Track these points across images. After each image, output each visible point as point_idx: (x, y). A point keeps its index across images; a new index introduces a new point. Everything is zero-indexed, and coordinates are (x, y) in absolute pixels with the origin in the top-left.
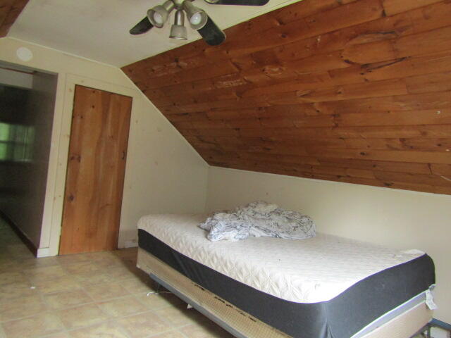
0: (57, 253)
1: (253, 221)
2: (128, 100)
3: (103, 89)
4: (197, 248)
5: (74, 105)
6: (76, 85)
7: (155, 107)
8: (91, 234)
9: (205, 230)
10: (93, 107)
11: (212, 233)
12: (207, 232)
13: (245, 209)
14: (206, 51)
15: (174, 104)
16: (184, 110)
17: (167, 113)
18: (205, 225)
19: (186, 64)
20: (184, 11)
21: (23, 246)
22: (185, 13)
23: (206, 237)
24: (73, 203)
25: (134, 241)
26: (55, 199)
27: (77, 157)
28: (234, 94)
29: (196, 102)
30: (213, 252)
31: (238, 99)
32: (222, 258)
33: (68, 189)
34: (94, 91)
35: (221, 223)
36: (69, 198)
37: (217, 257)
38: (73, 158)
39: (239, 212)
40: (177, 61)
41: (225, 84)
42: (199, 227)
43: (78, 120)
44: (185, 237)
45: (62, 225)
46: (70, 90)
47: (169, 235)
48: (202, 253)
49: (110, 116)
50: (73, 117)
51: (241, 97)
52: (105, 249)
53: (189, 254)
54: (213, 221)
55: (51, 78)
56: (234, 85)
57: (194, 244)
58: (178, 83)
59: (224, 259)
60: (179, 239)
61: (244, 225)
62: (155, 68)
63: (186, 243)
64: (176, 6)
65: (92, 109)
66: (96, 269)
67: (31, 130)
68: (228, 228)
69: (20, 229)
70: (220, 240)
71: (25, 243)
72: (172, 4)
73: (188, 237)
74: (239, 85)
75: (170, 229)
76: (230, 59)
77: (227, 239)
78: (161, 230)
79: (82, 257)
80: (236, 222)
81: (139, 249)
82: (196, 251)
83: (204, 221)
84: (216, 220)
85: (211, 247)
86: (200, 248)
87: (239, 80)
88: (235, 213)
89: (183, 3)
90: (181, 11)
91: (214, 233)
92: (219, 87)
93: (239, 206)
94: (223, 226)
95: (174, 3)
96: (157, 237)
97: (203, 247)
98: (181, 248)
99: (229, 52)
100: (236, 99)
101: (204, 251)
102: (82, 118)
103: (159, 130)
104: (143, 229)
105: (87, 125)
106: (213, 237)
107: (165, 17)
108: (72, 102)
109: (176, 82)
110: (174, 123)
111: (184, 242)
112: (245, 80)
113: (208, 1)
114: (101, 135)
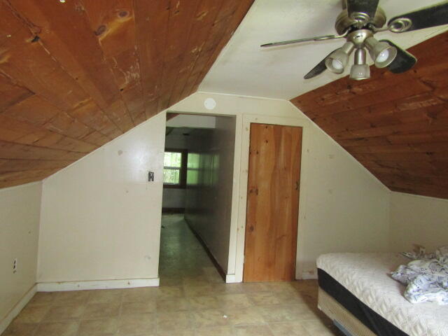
0: (241, 280)
2: (299, 131)
3: (275, 123)
4: (392, 308)
5: (250, 142)
6: (251, 124)
8: (270, 264)
9: (398, 281)
10: (267, 142)
11: (411, 291)
12: (403, 286)
14: (386, 74)
15: (347, 130)
16: (359, 135)
17: (338, 139)
18: (398, 275)
19: (361, 90)
20: (365, 48)
21: (214, 269)
22: (367, 51)
23: (403, 295)
24: (253, 233)
25: (312, 273)
26: (238, 229)
27: (254, 190)
28: (425, 115)
29: (373, 126)
30: (415, 319)
31: (431, 120)
32: (430, 331)
33: (248, 220)
34: (267, 126)
35: (420, 277)
36: (250, 229)
37: (421, 327)
38: (251, 192)
39: (441, 259)
40: (349, 88)
41: (412, 106)
42: (390, 276)
43: (254, 158)
44: (375, 292)
45: (245, 254)
46: (247, 129)
47: (355, 283)
48: (400, 316)
49: (282, 148)
50: (250, 153)
51: (435, 118)
52: (284, 279)
53: (381, 312)
54: (408, 272)
55: (231, 120)
56: (424, 105)
57: (387, 301)
58: (351, 108)
59: (434, 332)
60: (368, 291)
62: (325, 97)
63: (377, 299)
64: (356, 46)
65: (265, 144)
66: (277, 302)
68: (431, 286)
69: (211, 252)
70: (424, 303)
71: (216, 266)
72: (351, 45)
73: (379, 291)
74: (433, 105)
75: (355, 276)
76: (420, 78)
77: (432, 302)
78: (345, 275)
79: (263, 286)
80: (440, 275)
81: (319, 288)
82: (390, 311)
83: (395, 269)
84: (412, 270)
85: (412, 311)
86: (396, 309)
87: (432, 100)
88: (435, 260)
89: (365, 41)
90: (362, 48)
91: (414, 292)
92: (402, 109)
93: (439, 250)
94: (425, 282)
95: (354, 43)
96: (340, 282)
97: (400, 309)
98: (370, 303)
99: (418, 71)
100: (428, 120)
101: (402, 315)
102: (257, 153)
103: (331, 157)
104: (323, 269)
105: (262, 159)
106: (412, 297)
107: (345, 62)
108: (249, 140)
109: (349, 108)
110: (346, 149)
111: (374, 297)
112: (440, 98)
113: (396, 30)
114: (275, 167)
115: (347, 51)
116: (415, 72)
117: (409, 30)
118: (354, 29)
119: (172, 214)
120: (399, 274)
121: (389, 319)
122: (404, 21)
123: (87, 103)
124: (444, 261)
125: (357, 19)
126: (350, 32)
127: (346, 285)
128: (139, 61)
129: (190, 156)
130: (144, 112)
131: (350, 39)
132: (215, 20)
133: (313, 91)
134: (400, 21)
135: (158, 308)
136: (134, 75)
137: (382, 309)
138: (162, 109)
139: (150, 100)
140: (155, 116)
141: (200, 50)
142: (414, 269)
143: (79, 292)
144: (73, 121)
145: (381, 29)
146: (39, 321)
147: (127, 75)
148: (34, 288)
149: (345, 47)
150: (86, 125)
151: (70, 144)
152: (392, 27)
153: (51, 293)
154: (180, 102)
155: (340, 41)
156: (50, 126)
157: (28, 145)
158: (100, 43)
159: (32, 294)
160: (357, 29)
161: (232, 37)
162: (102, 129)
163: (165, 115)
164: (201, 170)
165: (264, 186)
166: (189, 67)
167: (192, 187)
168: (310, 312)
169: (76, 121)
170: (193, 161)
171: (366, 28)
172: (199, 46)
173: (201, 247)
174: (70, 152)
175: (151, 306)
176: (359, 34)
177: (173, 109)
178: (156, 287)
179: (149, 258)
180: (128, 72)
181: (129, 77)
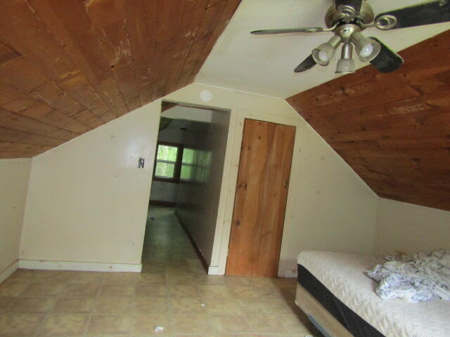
0: (223, 273)
1: (439, 278)
2: (292, 130)
3: (269, 120)
4: (363, 302)
5: (243, 137)
6: (246, 119)
7: (318, 135)
8: (253, 259)
9: (373, 279)
10: (260, 138)
11: (382, 287)
12: (376, 283)
13: (427, 259)
14: (378, 76)
15: (339, 132)
16: (350, 138)
17: (331, 142)
18: (373, 274)
19: (353, 92)
20: (352, 43)
21: (198, 261)
22: (354, 47)
23: (375, 291)
24: (239, 227)
25: (294, 271)
26: (224, 222)
27: (244, 185)
28: (413, 121)
29: (363, 129)
30: (382, 313)
31: (418, 126)
32: (395, 325)
33: (235, 214)
34: (261, 123)
35: (393, 275)
36: (236, 223)
37: (388, 321)
38: (240, 186)
39: (418, 262)
40: (343, 89)
41: (401, 110)
42: (366, 274)
43: (246, 152)
44: (349, 286)
45: (229, 248)
46: (240, 124)
47: (331, 278)
48: (369, 311)
49: (275, 146)
50: (242, 148)
51: (422, 124)
52: (266, 276)
54: (384, 271)
56: (413, 110)
57: (359, 296)
58: (344, 110)
59: (399, 325)
60: (342, 286)
61: (425, 282)
62: (319, 97)
63: (350, 293)
64: (343, 40)
65: (257, 140)
66: (256, 296)
67: (209, 155)
68: (403, 284)
69: (197, 244)
70: (393, 299)
71: (200, 258)
72: (339, 39)
73: (352, 286)
74: (420, 111)
75: (331, 272)
76: (408, 82)
77: (401, 299)
78: (323, 270)
79: (245, 281)
80: (413, 276)
81: (298, 283)
82: (361, 305)
83: (371, 268)
84: (387, 269)
85: (380, 305)
86: (366, 303)
87: (420, 105)
88: (412, 263)
89: (352, 36)
90: (349, 43)
91: (385, 288)
92: (392, 113)
93: (417, 254)
94: (397, 280)
95: (341, 37)
96: (317, 277)
97: (370, 304)
98: (343, 297)
99: (407, 75)
100: (416, 126)
101: (371, 309)
102: (249, 148)
103: (322, 159)
104: (302, 265)
105: (254, 155)
106: (383, 293)
107: (330, 54)
108: (241, 135)
109: (341, 109)
110: (339, 152)
111: (347, 292)
112: (427, 104)
113: (382, 27)
114: (266, 165)
115: (334, 44)
116: (405, 75)
117: (394, 28)
118: (342, 23)
119: (163, 207)
120: (374, 272)
121: (359, 313)
122: (389, 18)
123: (76, 76)
124: (420, 264)
125: (344, 12)
126: (338, 26)
127: (322, 280)
128: (129, 37)
129: (185, 151)
130: (138, 96)
131: (337, 33)
132: (207, 4)
133: (308, 91)
134: (386, 18)
135: (138, 292)
136: (125, 52)
137: (354, 304)
138: (158, 97)
139: (144, 84)
140: (149, 104)
141: (194, 35)
142: (389, 268)
143: (60, 272)
144: (63, 94)
145: (369, 25)
146: (17, 295)
147: (117, 50)
148: (16, 264)
149: (332, 40)
150: (76, 101)
151: (60, 119)
152: (378, 23)
153: (32, 270)
154: (176, 91)
155: (328, 35)
156: (37, 95)
157: (15, 113)
158: (87, 9)
159: (13, 269)
160: (345, 23)
161: (228, 26)
162: (94, 109)
163: (160, 103)
164: (195, 166)
165: (253, 181)
166: (183, 53)
167: (184, 182)
168: (288, 307)
169: (65, 94)
170: (188, 156)
171: (354, 23)
172: (193, 30)
173: (188, 240)
174: (60, 129)
175: (131, 290)
176: (347, 29)
177: (169, 98)
178: (138, 273)
179: (134, 244)
180: (119, 48)
181: (119, 53)
